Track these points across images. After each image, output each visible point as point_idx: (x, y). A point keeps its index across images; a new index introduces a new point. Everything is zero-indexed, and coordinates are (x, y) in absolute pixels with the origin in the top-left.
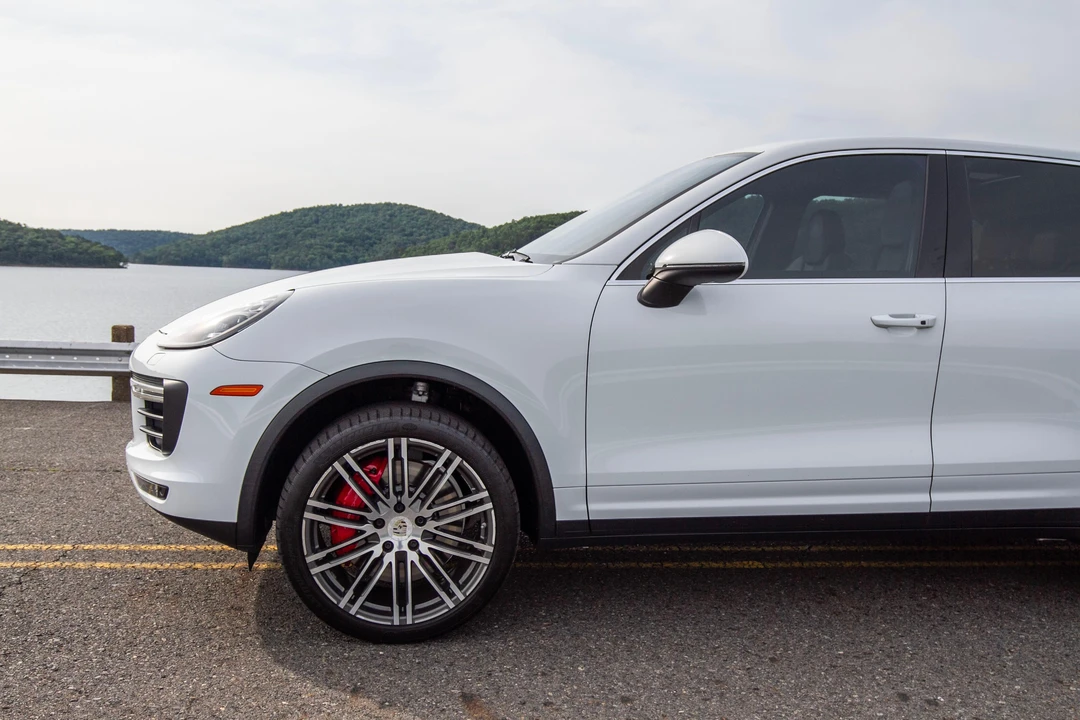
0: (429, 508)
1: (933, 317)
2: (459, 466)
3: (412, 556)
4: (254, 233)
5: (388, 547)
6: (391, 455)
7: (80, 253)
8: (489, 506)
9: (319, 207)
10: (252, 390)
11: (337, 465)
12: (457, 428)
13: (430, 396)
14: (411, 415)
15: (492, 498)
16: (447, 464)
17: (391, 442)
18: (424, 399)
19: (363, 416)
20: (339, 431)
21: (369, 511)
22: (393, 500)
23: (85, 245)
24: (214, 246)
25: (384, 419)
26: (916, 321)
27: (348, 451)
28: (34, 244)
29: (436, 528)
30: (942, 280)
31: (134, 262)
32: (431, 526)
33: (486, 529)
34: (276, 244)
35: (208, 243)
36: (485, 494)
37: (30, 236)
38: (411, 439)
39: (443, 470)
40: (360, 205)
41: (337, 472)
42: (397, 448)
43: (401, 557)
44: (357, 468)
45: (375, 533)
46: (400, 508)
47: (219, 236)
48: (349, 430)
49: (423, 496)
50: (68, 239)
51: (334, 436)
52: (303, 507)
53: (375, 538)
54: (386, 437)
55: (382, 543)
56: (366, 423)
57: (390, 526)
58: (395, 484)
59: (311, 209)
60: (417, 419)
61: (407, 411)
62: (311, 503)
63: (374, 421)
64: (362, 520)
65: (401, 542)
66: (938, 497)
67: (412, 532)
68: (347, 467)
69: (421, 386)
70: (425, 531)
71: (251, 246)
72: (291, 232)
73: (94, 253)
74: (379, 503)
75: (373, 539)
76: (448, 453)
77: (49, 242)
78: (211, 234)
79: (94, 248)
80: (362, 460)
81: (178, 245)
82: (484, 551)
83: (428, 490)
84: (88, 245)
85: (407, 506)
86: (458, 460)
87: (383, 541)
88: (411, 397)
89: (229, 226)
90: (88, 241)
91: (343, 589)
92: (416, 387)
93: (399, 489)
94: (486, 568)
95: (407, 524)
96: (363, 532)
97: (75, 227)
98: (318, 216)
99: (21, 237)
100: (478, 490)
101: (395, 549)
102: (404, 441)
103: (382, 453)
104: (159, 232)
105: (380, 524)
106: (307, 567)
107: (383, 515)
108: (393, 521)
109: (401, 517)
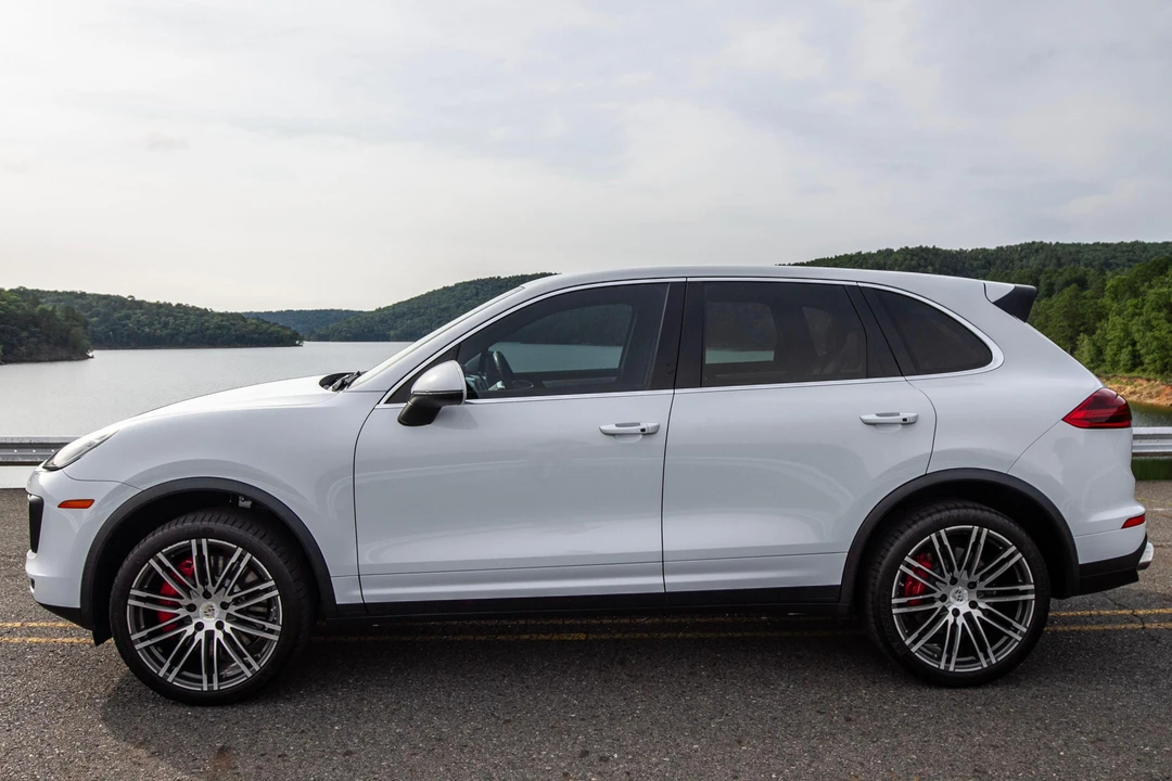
0: (230, 594)
1: (656, 424)
2: (249, 561)
3: (219, 635)
4: (419, 308)
5: (199, 626)
6: (195, 553)
7: (260, 334)
8: (276, 593)
9: (479, 280)
10: (85, 504)
11: (152, 562)
14: (210, 520)
15: (277, 586)
16: (240, 560)
17: (194, 542)
18: (248, 504)
21: (182, 598)
22: (200, 589)
23: (265, 326)
24: (383, 321)
25: (187, 524)
26: (637, 429)
27: (160, 550)
28: (220, 327)
29: (236, 611)
30: (672, 391)
31: (309, 340)
32: (232, 610)
33: (275, 612)
34: (440, 317)
35: (377, 319)
36: (272, 583)
37: (215, 320)
38: (210, 540)
39: (237, 564)
40: (517, 277)
41: (153, 568)
42: (199, 547)
43: (209, 636)
44: (169, 565)
45: (188, 616)
47: (386, 312)
50: (249, 321)
52: (127, 596)
53: (188, 619)
54: (189, 539)
55: (193, 624)
57: (201, 610)
58: (200, 575)
59: (470, 283)
60: (214, 523)
61: (208, 517)
62: (133, 592)
63: (180, 526)
64: (178, 606)
66: (670, 579)
67: (219, 614)
68: (160, 564)
70: (228, 614)
71: (416, 320)
72: (453, 305)
73: (272, 333)
74: (188, 591)
75: (186, 621)
76: (240, 550)
77: (232, 324)
78: (379, 310)
79: (272, 329)
80: (172, 558)
81: (349, 322)
82: (274, 630)
84: (267, 326)
85: (212, 593)
86: (249, 556)
87: (195, 622)
89: (396, 302)
90: (266, 322)
91: (162, 660)
93: (203, 579)
94: (276, 644)
95: (214, 608)
96: (178, 615)
97: (255, 310)
98: (478, 289)
99: (207, 321)
100: (267, 580)
101: (206, 629)
102: (204, 541)
104: (332, 310)
105: (192, 608)
106: (132, 643)
107: (193, 601)
108: (203, 605)
109: (209, 603)
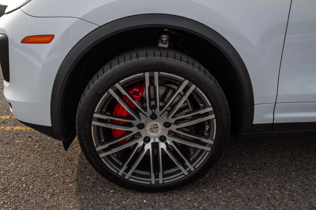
0: (174, 117)
2: (194, 91)
3: (162, 145)
5: (147, 140)
6: (147, 84)
8: (213, 116)
10: (47, 39)
11: (111, 91)
12: (193, 65)
13: (169, 44)
14: (161, 55)
15: (215, 111)
16: (186, 90)
17: (147, 75)
18: (166, 46)
19: (128, 56)
20: (111, 67)
21: (134, 119)
22: (149, 112)
25: (142, 59)
27: (118, 81)
29: (177, 129)
32: (174, 128)
33: (209, 129)
36: (210, 109)
38: (161, 73)
39: (182, 93)
41: (111, 96)
42: (152, 79)
43: (155, 146)
44: (124, 93)
45: (139, 132)
46: (154, 117)
48: (117, 66)
49: (169, 109)
51: (108, 72)
52: (91, 118)
53: (139, 135)
54: (144, 71)
55: (143, 138)
56: (129, 62)
57: (148, 128)
58: (150, 100)
60: (165, 58)
61: (158, 53)
62: (96, 115)
63: (134, 60)
64: (130, 125)
65: (154, 137)
67: (161, 131)
68: (117, 92)
69: (164, 38)
70: (170, 131)
74: (140, 114)
75: (137, 135)
76: (186, 82)
80: (128, 87)
82: (207, 143)
83: (173, 106)
85: (158, 116)
86: (193, 87)
87: (143, 136)
88: (158, 45)
91: (121, 164)
92: (162, 38)
93: (153, 103)
94: (208, 153)
95: (159, 126)
96: (131, 132)
100: (205, 106)
101: (152, 141)
102: (156, 74)
103: (141, 82)
105: (141, 126)
106: (97, 154)
107: (143, 121)
108: (150, 124)
109: (154, 122)
